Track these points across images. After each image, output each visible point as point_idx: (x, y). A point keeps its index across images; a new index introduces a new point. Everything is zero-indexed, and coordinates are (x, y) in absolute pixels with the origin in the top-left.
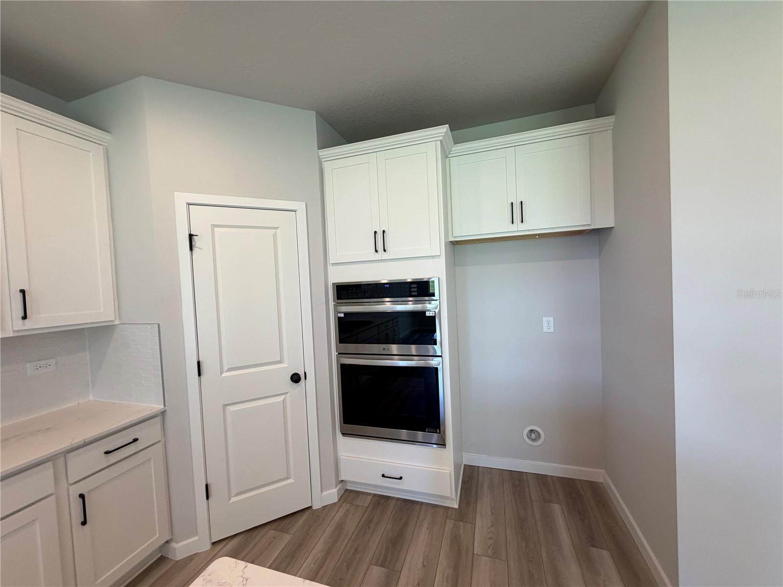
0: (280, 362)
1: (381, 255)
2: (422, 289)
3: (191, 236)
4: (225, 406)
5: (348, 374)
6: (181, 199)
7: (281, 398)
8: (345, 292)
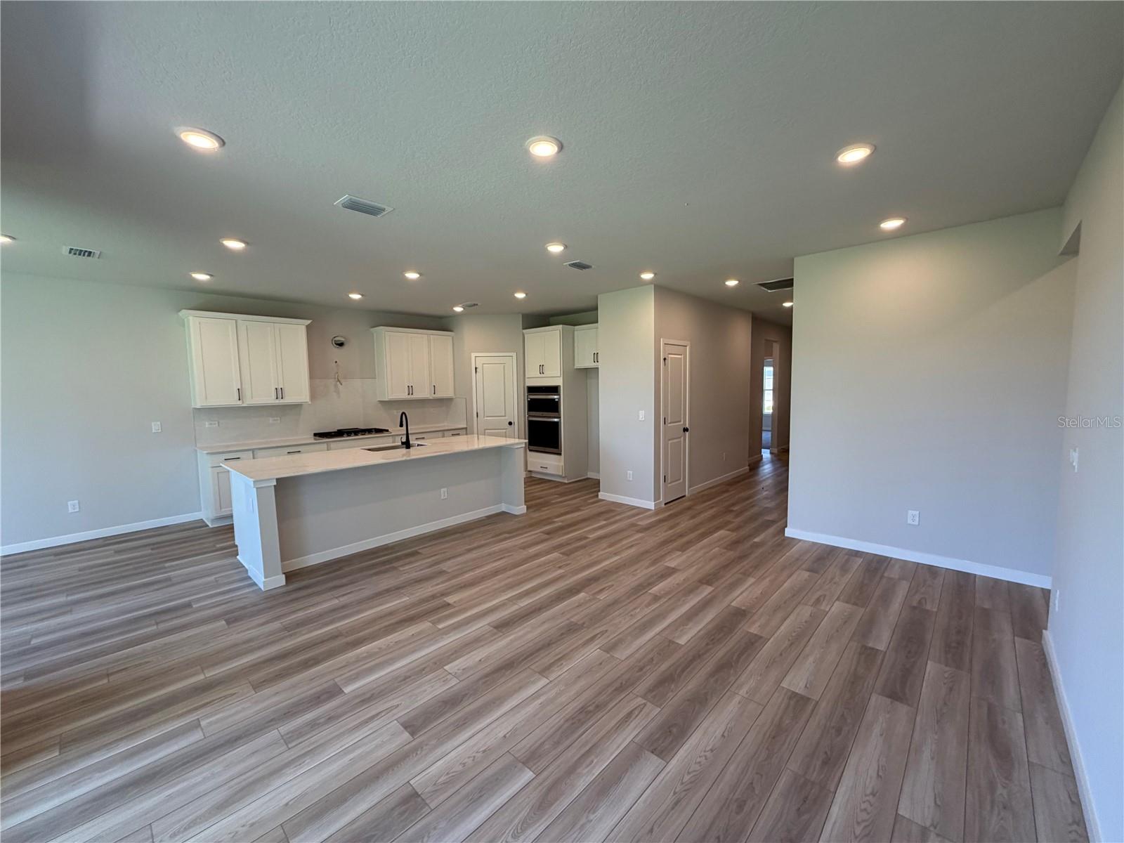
0: (505, 416)
1: (542, 375)
2: (555, 390)
3: (476, 368)
4: (485, 430)
5: (531, 424)
6: (473, 355)
7: (504, 431)
8: (532, 390)
